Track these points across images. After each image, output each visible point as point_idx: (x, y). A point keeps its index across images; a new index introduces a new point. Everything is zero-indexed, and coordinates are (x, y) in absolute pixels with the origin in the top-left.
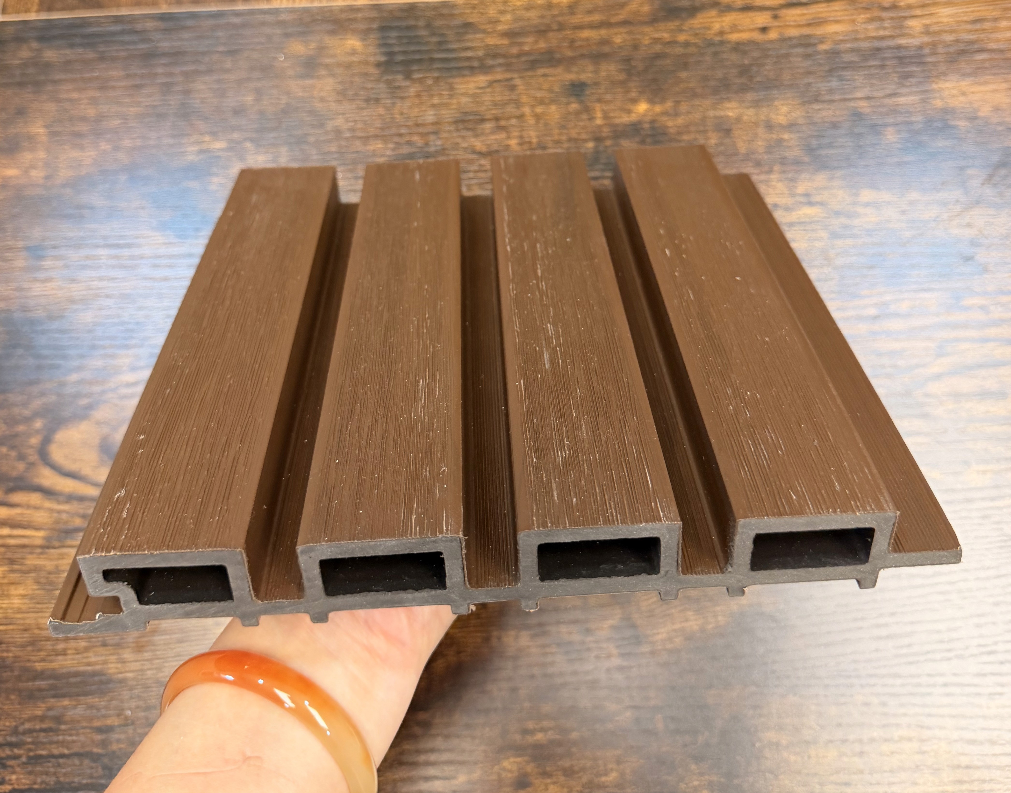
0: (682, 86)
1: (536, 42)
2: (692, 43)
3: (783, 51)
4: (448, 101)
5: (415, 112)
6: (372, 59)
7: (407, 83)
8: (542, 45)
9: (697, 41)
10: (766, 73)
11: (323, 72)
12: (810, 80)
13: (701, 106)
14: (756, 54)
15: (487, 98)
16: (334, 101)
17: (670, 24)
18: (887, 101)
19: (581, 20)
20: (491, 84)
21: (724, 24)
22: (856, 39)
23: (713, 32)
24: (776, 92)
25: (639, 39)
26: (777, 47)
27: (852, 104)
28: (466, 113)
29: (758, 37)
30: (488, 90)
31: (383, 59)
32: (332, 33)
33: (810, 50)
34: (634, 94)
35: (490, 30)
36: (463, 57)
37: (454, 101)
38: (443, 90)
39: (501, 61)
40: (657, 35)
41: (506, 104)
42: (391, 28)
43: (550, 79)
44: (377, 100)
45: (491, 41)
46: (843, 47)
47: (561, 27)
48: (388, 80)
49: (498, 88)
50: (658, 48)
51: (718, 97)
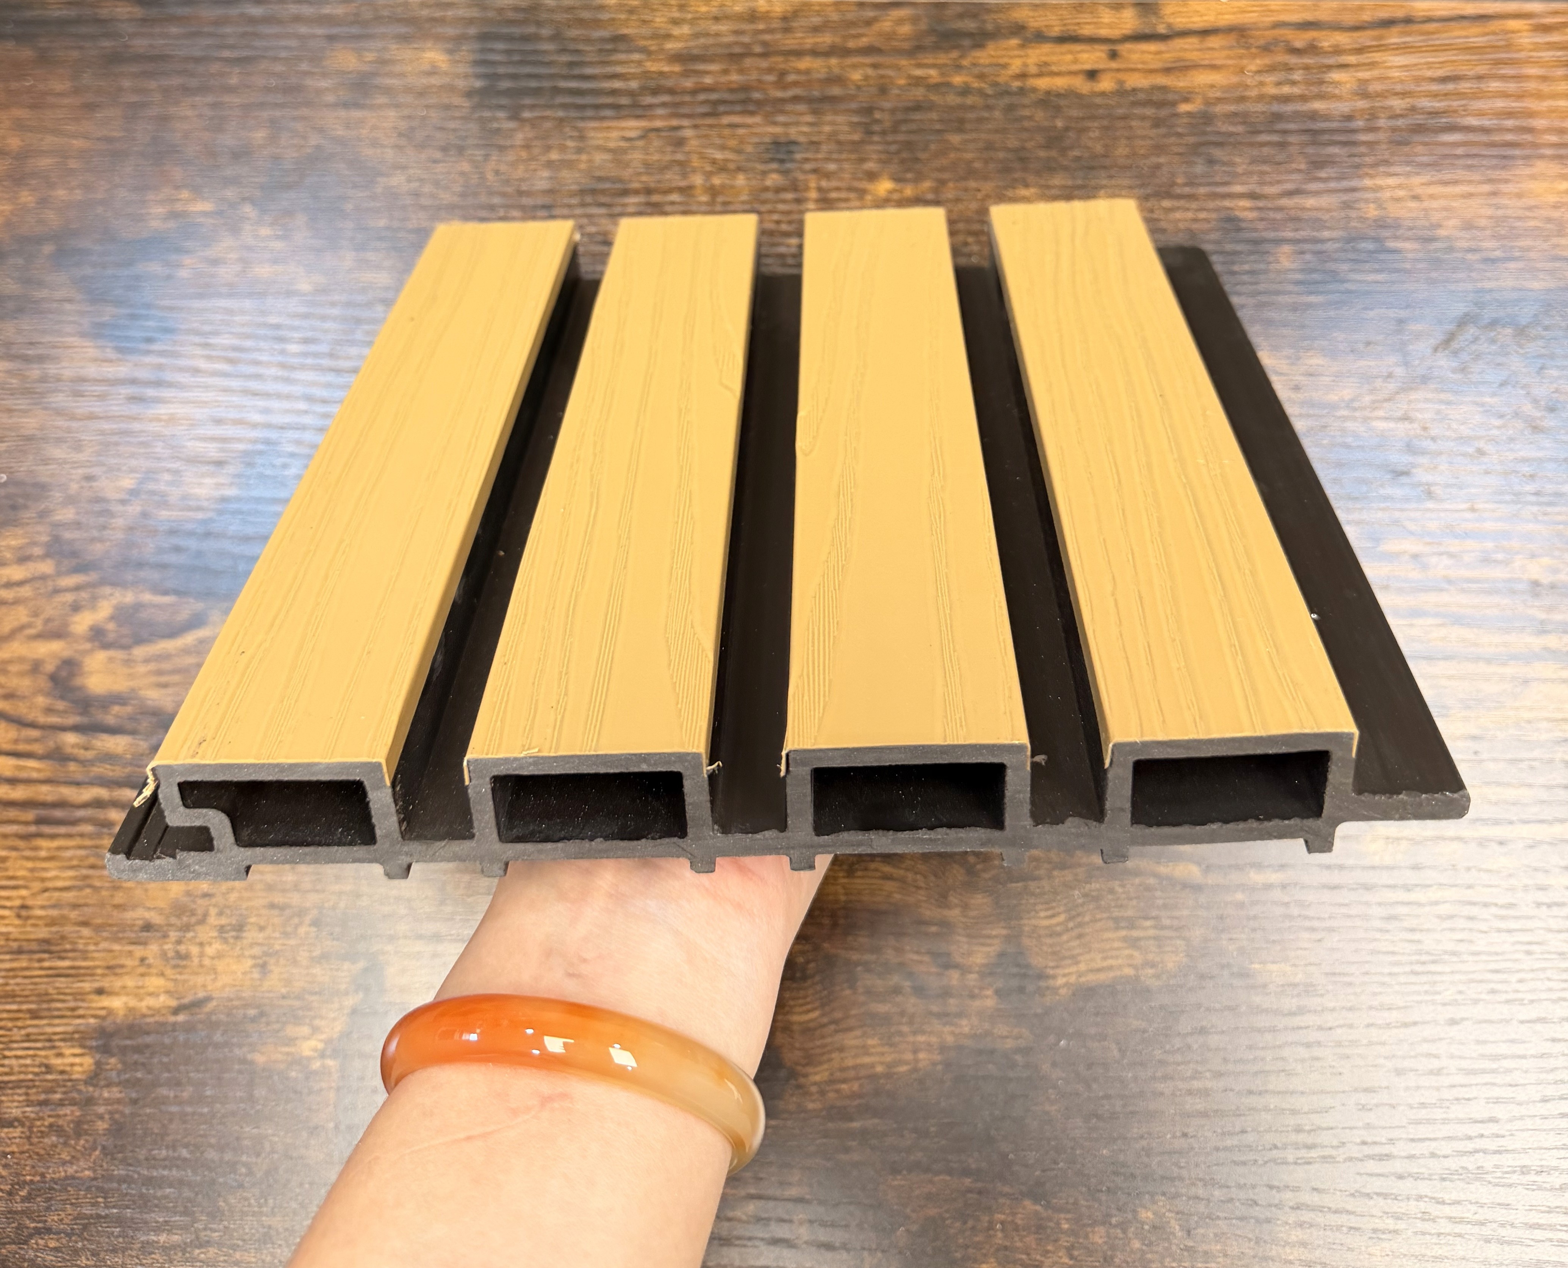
0: (951, 156)
1: (725, 71)
2: (974, 89)
3: (1120, 111)
4: (574, 157)
5: (520, 172)
6: (461, 84)
8: (734, 77)
9: (983, 86)
10: (1088, 143)
11: (381, 100)
12: (1162, 160)
14: (1075, 112)
15: (636, 156)
16: (393, 147)
17: (942, 55)
18: (1285, 202)
19: (801, 42)
20: (645, 134)
21: (1029, 61)
22: (1243, 99)
23: (1010, 72)
24: (1103, 175)
25: (889, 77)
26: (1112, 103)
27: (1226, 203)
28: (600, 179)
29: (1081, 85)
30: (640, 143)
31: (478, 84)
33: (1164, 112)
34: (872, 166)
35: (653, 49)
36: (605, 89)
37: (584, 157)
38: (567, 139)
39: (665, 98)
40: (918, 73)
41: (665, 167)
42: (497, 36)
43: (741, 131)
44: (461, 150)
45: (654, 65)
46: (1219, 109)
47: (768, 51)
48: (482, 117)
49: (656, 141)
50: (918, 94)
51: (1007, 177)
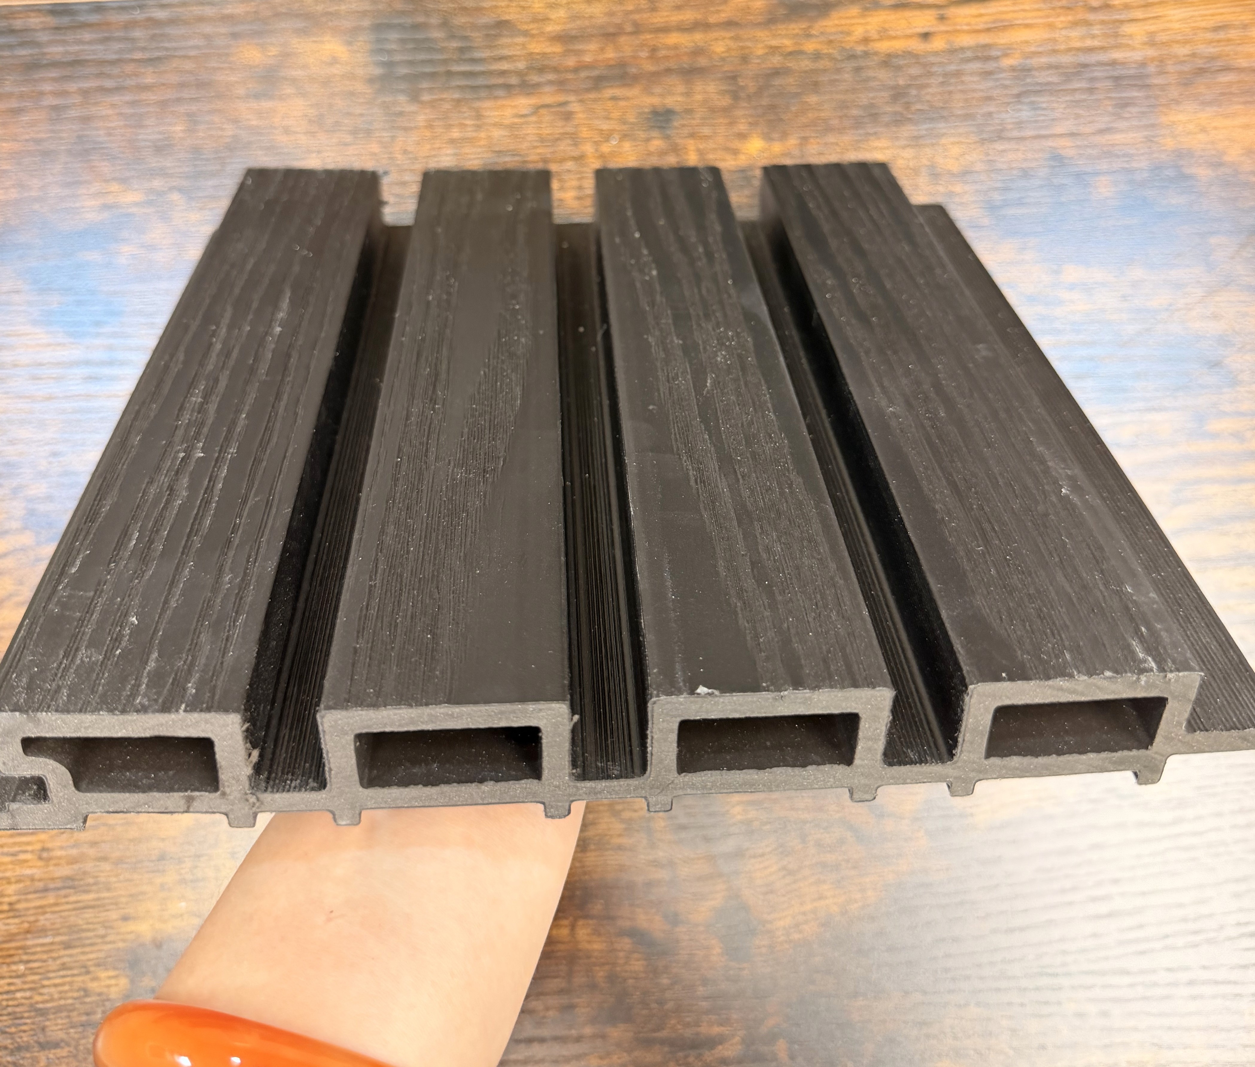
0: (810, 115)
1: (602, 50)
2: (823, 54)
3: (953, 68)
4: (474, 134)
6: (361, 72)
7: (412, 108)
8: (610, 54)
9: (831, 51)
10: (928, 98)
11: (289, 90)
12: (992, 109)
13: (837, 144)
14: (915, 71)
15: (530, 131)
16: (306, 133)
17: (793, 26)
18: (1099, 139)
19: (667, 19)
20: (537, 109)
21: (869, 27)
22: (1055, 51)
23: (853, 38)
24: (942, 125)
25: (748, 48)
26: (946, 61)
27: (1050, 143)
29: (917, 46)
30: (533, 119)
31: (378, 71)
32: (303, 32)
33: (990, 66)
34: (742, 127)
35: (534, 32)
36: (495, 71)
37: (483, 135)
38: (465, 118)
39: (551, 77)
40: (774, 43)
41: (557, 139)
42: (390, 27)
43: (622, 103)
44: (368, 132)
45: (537, 47)
46: (1035, 62)
47: (638, 29)
48: (385, 102)
49: (547, 116)
50: (776, 61)
51: (861, 131)
